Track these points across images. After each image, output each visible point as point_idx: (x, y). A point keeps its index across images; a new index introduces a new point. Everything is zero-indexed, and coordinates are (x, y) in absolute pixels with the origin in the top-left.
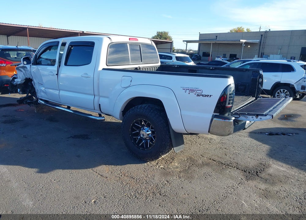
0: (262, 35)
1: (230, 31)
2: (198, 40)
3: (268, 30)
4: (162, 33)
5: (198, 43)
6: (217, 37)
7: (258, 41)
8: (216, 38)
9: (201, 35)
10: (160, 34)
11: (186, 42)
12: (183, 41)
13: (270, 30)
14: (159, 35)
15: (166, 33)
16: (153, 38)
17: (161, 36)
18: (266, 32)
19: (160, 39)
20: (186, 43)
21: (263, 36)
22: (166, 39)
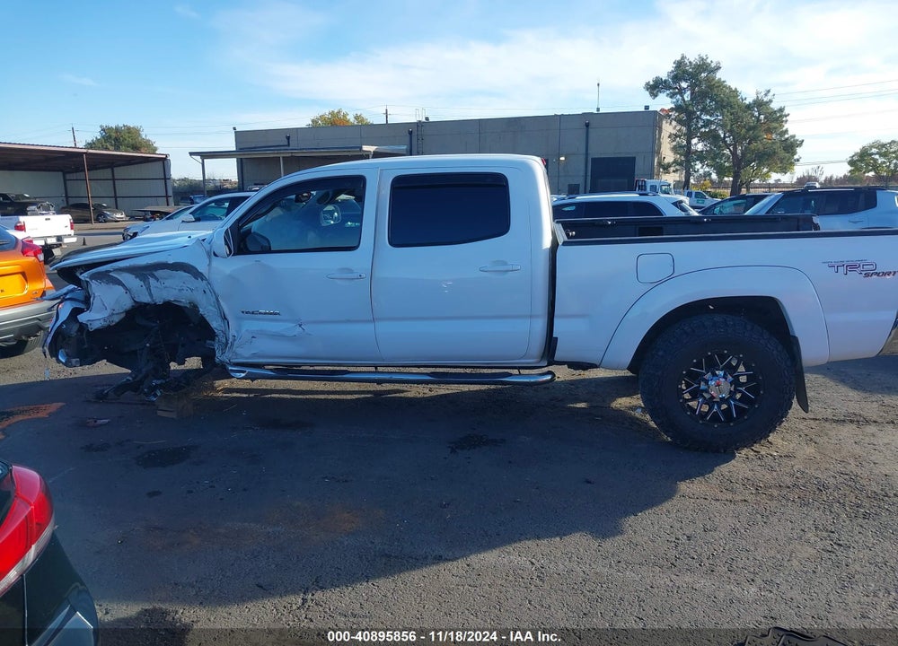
0: (411, 133)
1: (313, 121)
2: (235, 149)
3: (424, 120)
4: (117, 130)
5: (235, 159)
6: (288, 138)
7: (405, 147)
8: (286, 144)
9: (240, 136)
10: (114, 135)
11: (198, 158)
12: (191, 154)
13: (427, 119)
14: (110, 137)
15: (132, 132)
16: (91, 148)
17: (116, 139)
18: (419, 124)
19: (117, 149)
20: (201, 161)
21: (414, 134)
22: (136, 148)
